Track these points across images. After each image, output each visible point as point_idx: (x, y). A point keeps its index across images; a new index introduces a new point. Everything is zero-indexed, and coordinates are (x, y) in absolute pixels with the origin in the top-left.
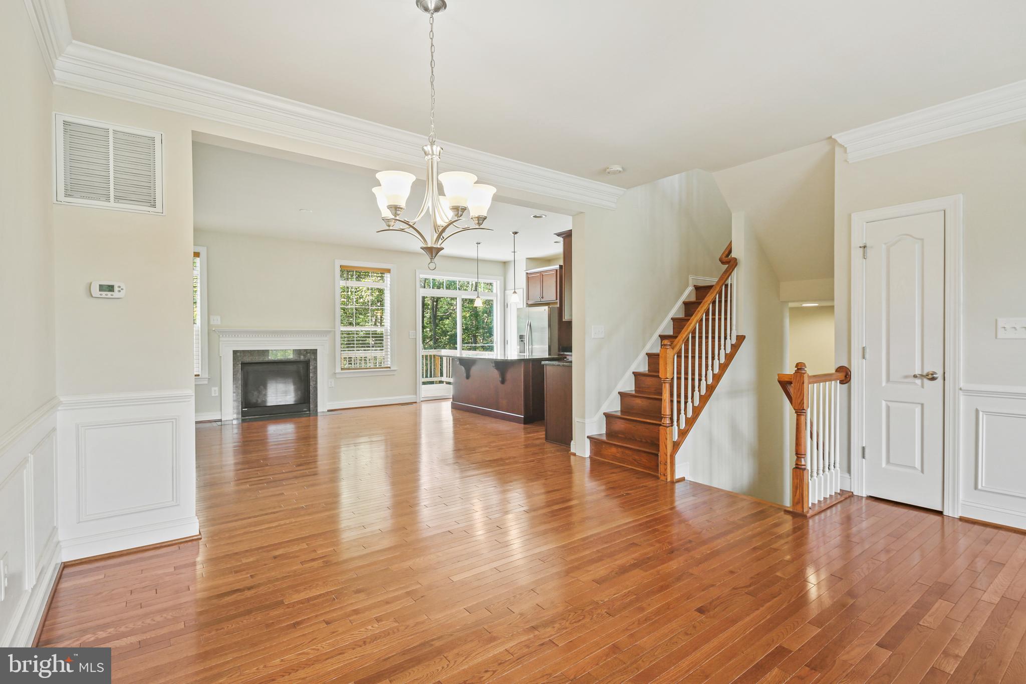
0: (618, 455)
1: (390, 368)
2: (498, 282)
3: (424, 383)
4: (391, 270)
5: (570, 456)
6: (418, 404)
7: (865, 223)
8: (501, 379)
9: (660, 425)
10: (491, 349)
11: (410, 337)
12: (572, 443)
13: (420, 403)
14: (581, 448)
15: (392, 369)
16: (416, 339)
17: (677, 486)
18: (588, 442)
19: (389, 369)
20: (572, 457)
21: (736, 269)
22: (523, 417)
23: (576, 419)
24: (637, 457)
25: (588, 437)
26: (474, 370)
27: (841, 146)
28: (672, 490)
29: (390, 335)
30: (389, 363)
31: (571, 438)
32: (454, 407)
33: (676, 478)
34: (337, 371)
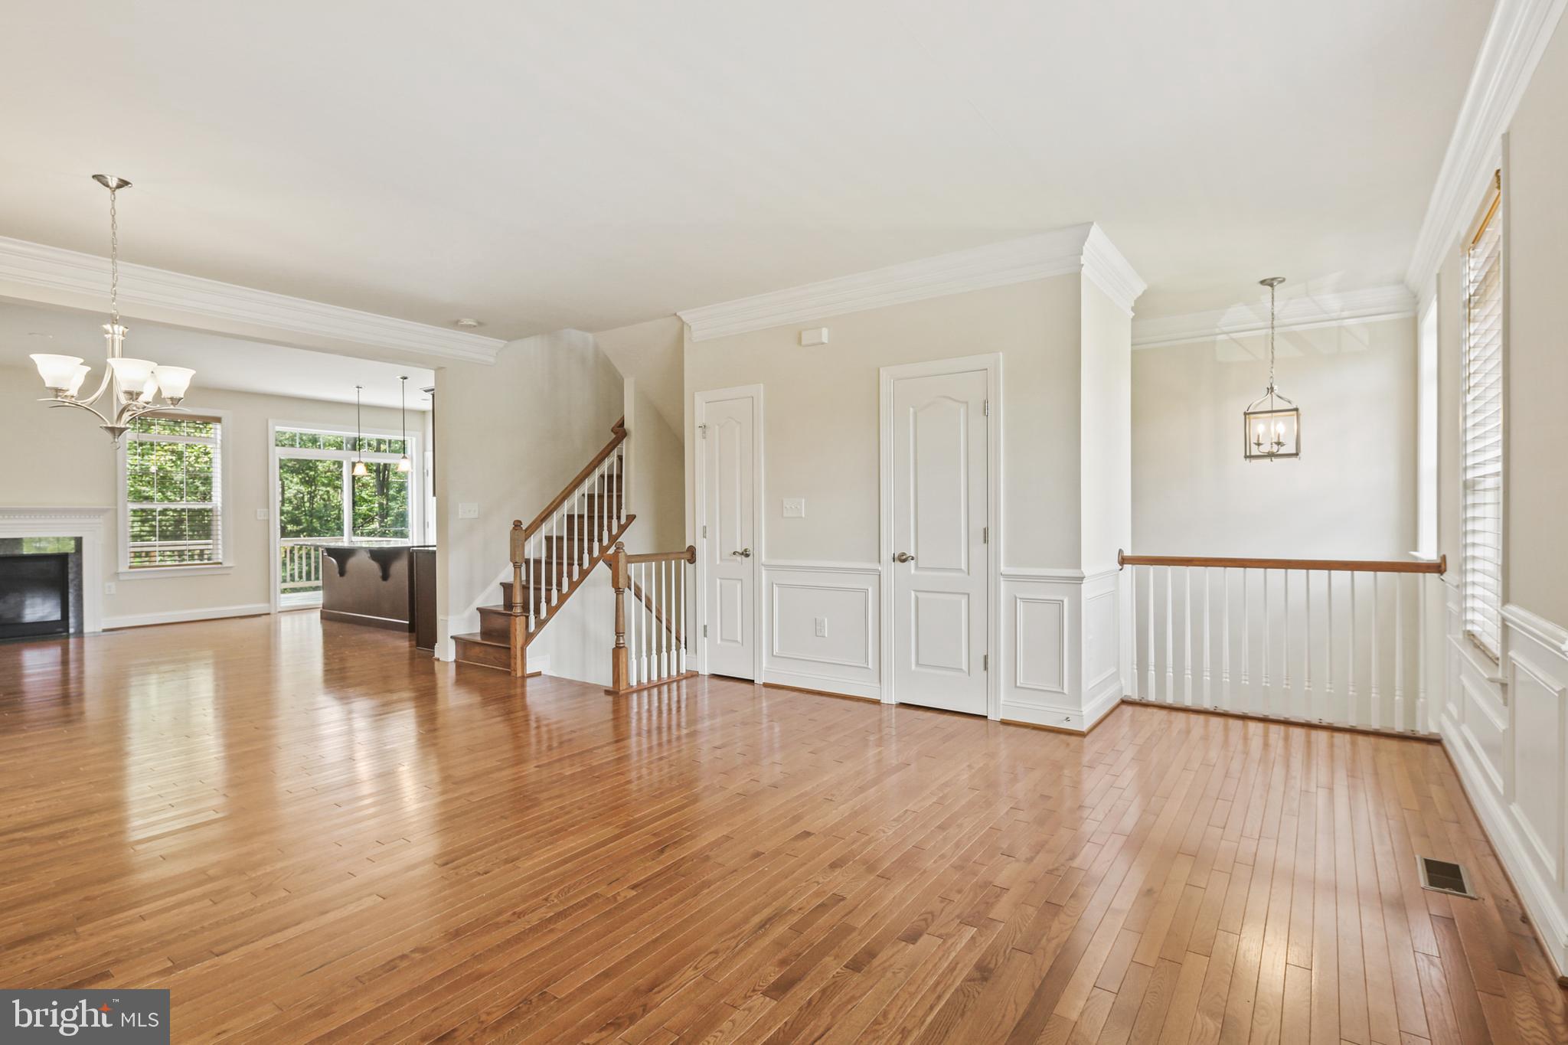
0: (481, 655)
1: (221, 563)
2: (414, 439)
3: (284, 591)
4: (223, 419)
5: (433, 663)
6: (272, 616)
7: (704, 404)
8: (381, 574)
9: (511, 615)
10: (403, 535)
11: (259, 518)
12: (437, 646)
13: (276, 614)
14: (446, 652)
15: (225, 565)
16: (268, 521)
17: (529, 681)
18: (453, 642)
19: (220, 566)
20: (436, 663)
21: (624, 440)
22: (408, 622)
23: (440, 617)
24: (497, 655)
25: (452, 637)
26: (352, 563)
27: (688, 325)
28: (523, 686)
29: (222, 515)
30: (220, 556)
31: (435, 641)
32: (325, 617)
33: (528, 673)
34: (121, 570)
